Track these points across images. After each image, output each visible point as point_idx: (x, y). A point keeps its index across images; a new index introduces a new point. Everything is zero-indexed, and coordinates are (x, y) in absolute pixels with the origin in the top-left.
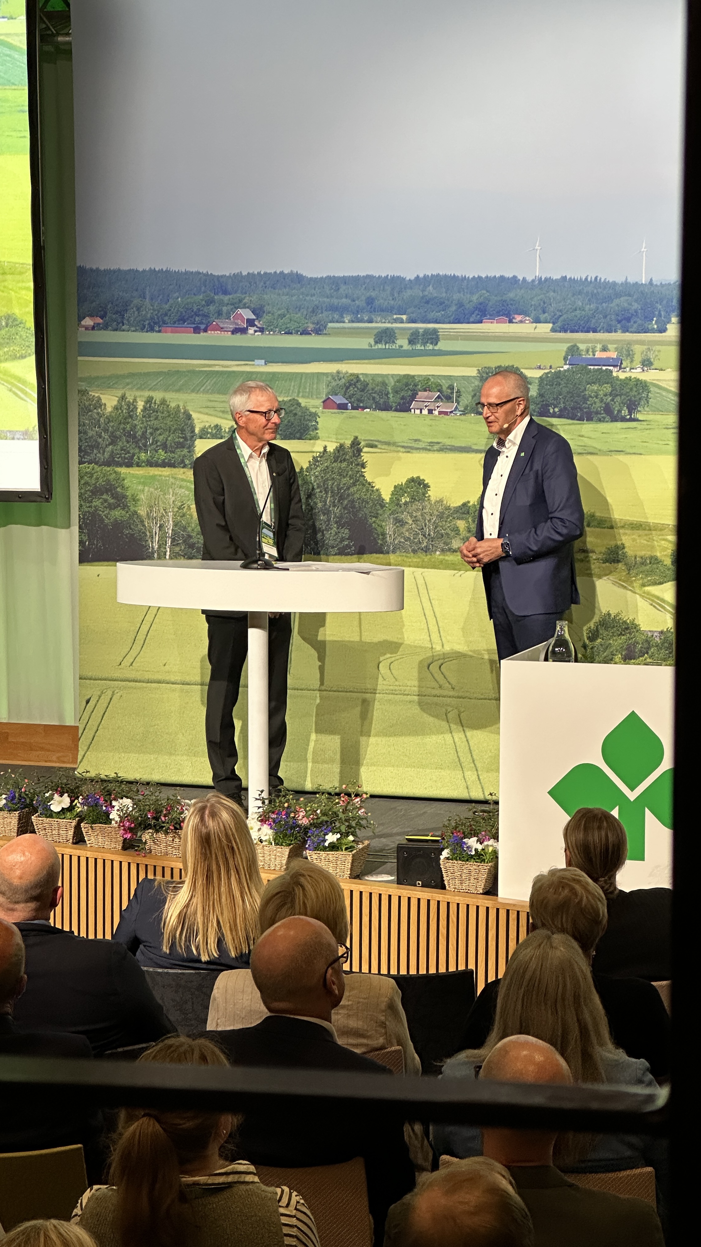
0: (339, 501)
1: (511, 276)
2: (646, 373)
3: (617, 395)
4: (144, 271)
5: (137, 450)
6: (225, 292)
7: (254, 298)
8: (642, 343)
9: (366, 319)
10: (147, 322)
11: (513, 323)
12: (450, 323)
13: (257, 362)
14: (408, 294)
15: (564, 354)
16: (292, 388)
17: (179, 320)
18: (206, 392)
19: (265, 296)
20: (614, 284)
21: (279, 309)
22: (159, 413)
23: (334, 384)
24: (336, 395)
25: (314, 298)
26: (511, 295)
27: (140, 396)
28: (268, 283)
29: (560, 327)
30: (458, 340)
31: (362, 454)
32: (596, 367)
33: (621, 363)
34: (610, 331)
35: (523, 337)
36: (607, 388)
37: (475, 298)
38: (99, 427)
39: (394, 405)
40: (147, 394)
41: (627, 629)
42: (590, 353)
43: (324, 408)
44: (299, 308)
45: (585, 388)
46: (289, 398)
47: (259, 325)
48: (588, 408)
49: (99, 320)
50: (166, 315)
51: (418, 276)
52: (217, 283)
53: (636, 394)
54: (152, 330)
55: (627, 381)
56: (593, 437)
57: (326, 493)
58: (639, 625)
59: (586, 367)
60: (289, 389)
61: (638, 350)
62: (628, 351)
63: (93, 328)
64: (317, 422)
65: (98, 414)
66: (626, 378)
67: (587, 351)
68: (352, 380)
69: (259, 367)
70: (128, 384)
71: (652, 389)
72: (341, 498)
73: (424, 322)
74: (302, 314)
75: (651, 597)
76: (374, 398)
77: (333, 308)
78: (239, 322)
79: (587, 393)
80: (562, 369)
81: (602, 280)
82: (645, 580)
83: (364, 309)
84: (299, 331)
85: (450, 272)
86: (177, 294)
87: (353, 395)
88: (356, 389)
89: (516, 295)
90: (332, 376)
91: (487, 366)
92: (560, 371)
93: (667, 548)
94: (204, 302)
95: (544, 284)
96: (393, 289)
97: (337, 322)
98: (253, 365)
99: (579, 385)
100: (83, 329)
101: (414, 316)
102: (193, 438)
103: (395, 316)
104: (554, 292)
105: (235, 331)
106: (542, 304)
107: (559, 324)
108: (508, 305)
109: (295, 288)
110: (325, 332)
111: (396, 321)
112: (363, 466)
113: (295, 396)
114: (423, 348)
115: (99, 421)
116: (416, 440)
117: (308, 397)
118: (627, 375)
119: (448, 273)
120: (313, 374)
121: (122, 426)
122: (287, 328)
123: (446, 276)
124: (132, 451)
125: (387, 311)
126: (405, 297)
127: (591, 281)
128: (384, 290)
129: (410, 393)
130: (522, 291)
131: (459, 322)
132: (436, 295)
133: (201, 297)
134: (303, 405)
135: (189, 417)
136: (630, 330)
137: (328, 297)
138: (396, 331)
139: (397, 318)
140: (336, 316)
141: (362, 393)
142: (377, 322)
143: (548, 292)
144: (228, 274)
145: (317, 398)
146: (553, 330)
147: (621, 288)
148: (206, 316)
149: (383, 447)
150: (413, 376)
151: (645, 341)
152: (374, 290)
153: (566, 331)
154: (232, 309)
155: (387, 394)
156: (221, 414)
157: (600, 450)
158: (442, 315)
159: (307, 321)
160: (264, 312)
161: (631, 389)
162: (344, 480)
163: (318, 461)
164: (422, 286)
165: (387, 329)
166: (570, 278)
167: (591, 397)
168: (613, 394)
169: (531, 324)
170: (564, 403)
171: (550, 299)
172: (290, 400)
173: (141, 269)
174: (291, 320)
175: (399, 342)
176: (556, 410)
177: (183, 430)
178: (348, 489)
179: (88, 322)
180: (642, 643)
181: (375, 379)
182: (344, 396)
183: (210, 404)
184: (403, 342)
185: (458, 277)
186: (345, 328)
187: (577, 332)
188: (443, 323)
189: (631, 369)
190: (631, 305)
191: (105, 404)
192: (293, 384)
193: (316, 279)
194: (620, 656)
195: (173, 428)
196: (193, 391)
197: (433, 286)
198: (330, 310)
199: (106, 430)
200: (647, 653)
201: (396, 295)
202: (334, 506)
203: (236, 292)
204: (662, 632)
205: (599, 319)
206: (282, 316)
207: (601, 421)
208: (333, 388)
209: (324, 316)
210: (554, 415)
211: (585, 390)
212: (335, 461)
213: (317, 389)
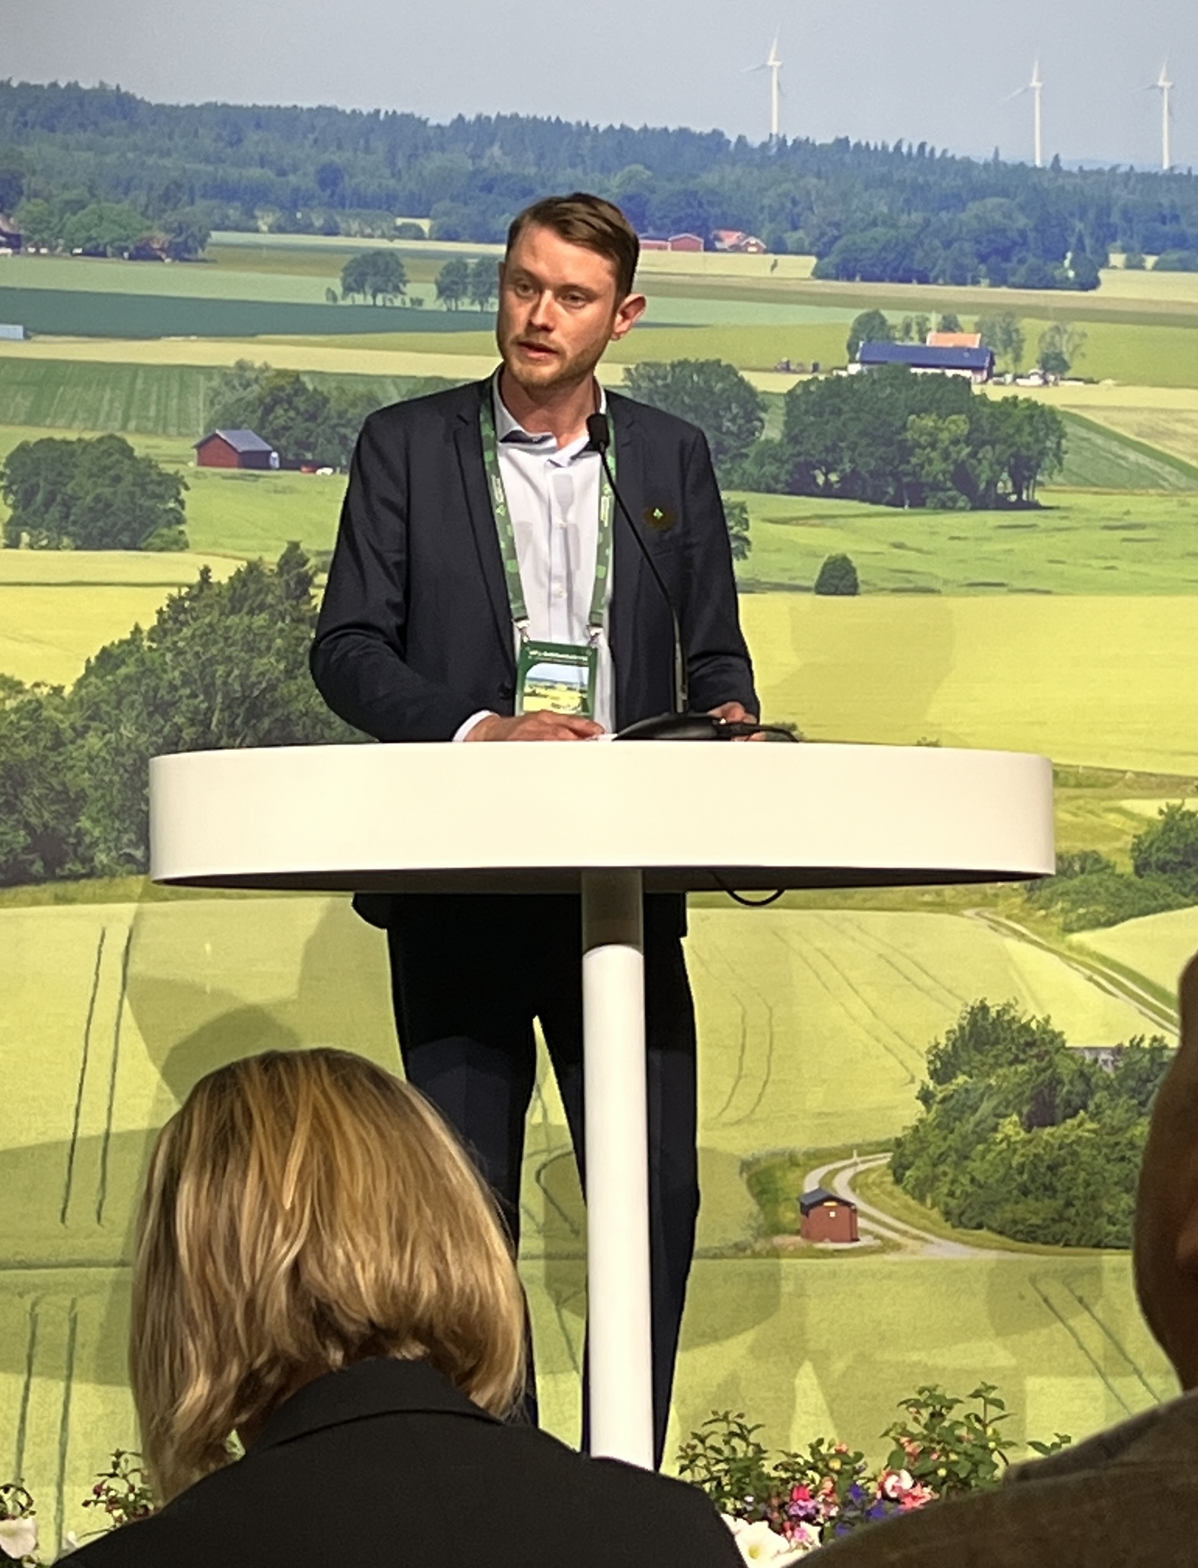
0: (246, 723)
1: (707, 130)
2: (1051, 390)
3: (984, 443)
8: (1038, 312)
9: (318, 223)
11: (716, 250)
14: (434, 163)
15: (847, 335)
16: (106, 406)
19: (23, 149)
20: (968, 163)
21: (65, 187)
23: (229, 397)
24: (236, 427)
25: (167, 162)
26: (710, 179)
28: (31, 114)
29: (837, 266)
32: (930, 371)
33: (992, 363)
34: (960, 281)
35: (742, 289)
36: (959, 425)
37: (615, 182)
41: (1030, 1044)
42: (914, 334)
43: (202, 463)
44: (124, 186)
45: (905, 424)
46: (100, 434)
48: (914, 474)
51: (461, 118)
53: (1030, 439)
55: (1010, 409)
56: (928, 547)
58: (1061, 1034)
59: (904, 370)
60: (98, 411)
61: (1031, 328)
62: (1008, 332)
64: (182, 503)
66: (1006, 399)
67: (907, 329)
68: (282, 388)
69: (7, 343)
71: (1070, 429)
73: (479, 240)
74: (134, 202)
75: (1088, 960)
76: (343, 439)
77: (225, 192)
80: (844, 374)
81: (938, 154)
82: (1073, 916)
83: (312, 197)
84: (126, 249)
87: (286, 428)
88: (292, 414)
89: (722, 179)
90: (225, 375)
91: (652, 360)
92: (839, 377)
93: (1123, 832)
95: (794, 154)
96: (393, 148)
97: (237, 229)
99: (888, 413)
101: (451, 221)
103: (400, 221)
104: (819, 175)
106: (789, 205)
107: (833, 258)
108: (700, 204)
109: (110, 133)
110: (201, 254)
111: (402, 232)
113: (114, 428)
114: (477, 308)
117: (152, 433)
118: (1008, 392)
119: (543, 115)
120: (167, 368)
122: (89, 239)
123: (535, 122)
125: (376, 206)
126: (425, 173)
127: (910, 153)
128: (367, 150)
130: (738, 171)
132: (509, 169)
134: (139, 453)
136: (1012, 280)
137: (207, 160)
138: (404, 261)
139: (404, 226)
140: (234, 213)
141: (310, 425)
142: (348, 235)
143: (801, 176)
145: (180, 434)
146: (819, 274)
147: (984, 176)
151: (1045, 309)
152: (340, 147)
153: (850, 278)
157: (946, 582)
159: (148, 223)
160: (21, 193)
161: (1019, 429)
162: (261, 664)
163: (185, 611)
164: (471, 145)
165: (378, 253)
166: (858, 145)
167: (918, 445)
168: (975, 440)
169: (762, 256)
170: (852, 461)
171: (808, 193)
172: (101, 440)
174: (101, 218)
175: (412, 290)
176: (833, 477)
180: (1071, 1082)
181: (347, 387)
182: (259, 431)
184: (423, 291)
185: (568, 125)
186: (258, 247)
187: (880, 280)
189: (1016, 377)
190: (1010, 218)
192: (108, 395)
193: (173, 109)
194: (1015, 1118)
197: (502, 147)
198: (213, 197)
200: (1085, 1107)
201: (401, 163)
204: (1118, 1051)
205: (934, 250)
206: (78, 205)
207: (945, 506)
208: (226, 407)
209: (198, 210)
210: (827, 492)
211: (904, 427)
212: (234, 611)
213: (180, 411)
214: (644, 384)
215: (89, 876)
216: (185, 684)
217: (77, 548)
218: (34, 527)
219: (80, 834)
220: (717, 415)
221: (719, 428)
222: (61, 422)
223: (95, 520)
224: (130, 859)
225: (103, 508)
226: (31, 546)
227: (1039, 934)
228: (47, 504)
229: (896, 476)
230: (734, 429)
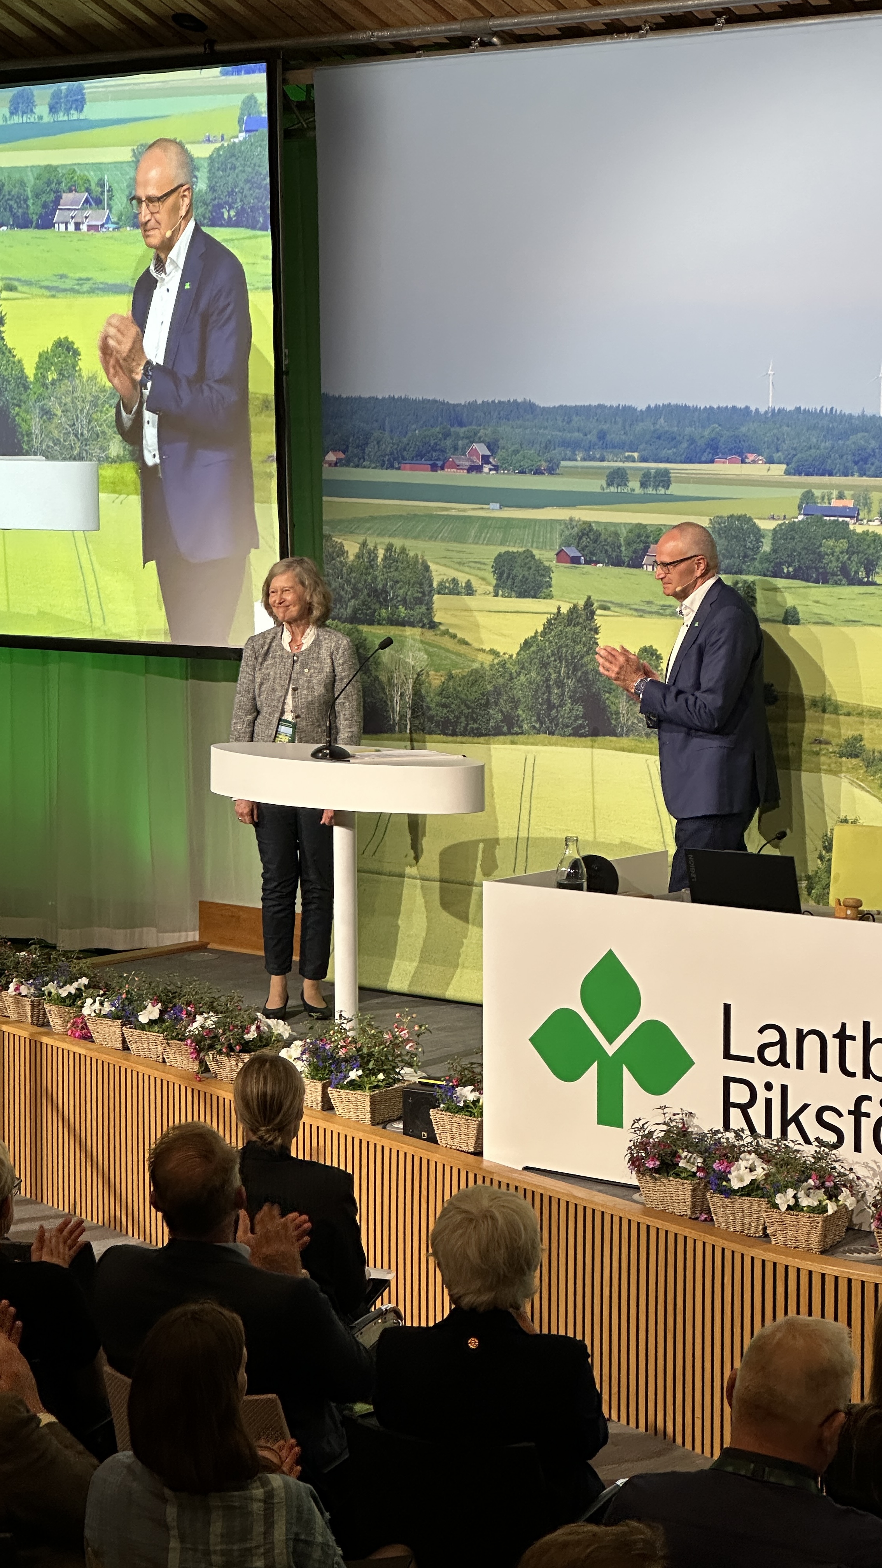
0: (573, 673)
1: (743, 406)
3: (854, 553)
4: (384, 399)
5: (377, 606)
6: (461, 424)
7: (489, 431)
8: (879, 489)
9: (598, 456)
10: (387, 457)
11: (745, 463)
12: (681, 462)
13: (492, 506)
14: (639, 427)
15: (798, 502)
16: (526, 537)
17: (417, 456)
18: (443, 540)
19: (499, 428)
20: (851, 417)
21: (513, 444)
22: (399, 564)
23: (567, 533)
24: (569, 546)
25: (546, 432)
26: (744, 429)
27: (381, 543)
28: (502, 413)
29: (794, 469)
30: (689, 483)
31: (595, 617)
32: (832, 518)
33: (858, 514)
34: (846, 475)
35: (754, 481)
36: (843, 544)
37: (706, 433)
38: (342, 578)
39: (627, 559)
40: (387, 540)
42: (826, 501)
43: (558, 561)
44: (532, 443)
46: (524, 549)
47: (494, 463)
48: (824, 568)
49: (341, 455)
50: (405, 450)
51: (649, 406)
52: (453, 413)
53: (874, 551)
54: (391, 467)
55: (865, 536)
56: (829, 603)
57: (561, 662)
59: (821, 518)
60: (523, 539)
61: (876, 497)
62: (865, 499)
63: (336, 464)
64: (551, 578)
65: (341, 562)
66: (863, 532)
67: (823, 498)
68: (585, 529)
69: (494, 511)
70: (369, 529)
72: (575, 670)
73: (655, 461)
74: (535, 450)
76: (606, 551)
77: (565, 444)
78: (474, 458)
79: (822, 549)
80: (796, 520)
81: (838, 412)
83: (595, 445)
84: (532, 470)
85: (680, 402)
86: (414, 426)
87: (587, 546)
88: (589, 540)
89: (749, 429)
90: (565, 524)
91: (720, 514)
92: (794, 522)
94: (440, 436)
95: (778, 416)
96: (625, 421)
97: (570, 460)
98: (488, 509)
99: (814, 539)
100: (327, 465)
101: (645, 453)
102: (431, 594)
103: (627, 454)
104: (788, 426)
105: (470, 469)
106: (775, 440)
107: (793, 465)
108: (740, 442)
109: (528, 420)
110: (558, 471)
111: (628, 459)
112: (596, 631)
113: (528, 547)
114: (654, 492)
115: (342, 570)
116: (648, 603)
117: (542, 548)
118: (865, 528)
119: (680, 403)
120: (546, 521)
121: (364, 577)
122: (520, 466)
123: (677, 406)
124: (373, 607)
125: (619, 447)
126: (636, 432)
127: (826, 413)
128: (615, 422)
129: (642, 546)
130: (755, 425)
131: (691, 462)
132: (667, 428)
133: (438, 429)
134: (537, 557)
135: (427, 568)
136: (868, 473)
137: (560, 430)
138: (628, 472)
139: (629, 456)
140: (569, 453)
141: (595, 545)
142: (608, 461)
143: (781, 426)
144: (463, 403)
145: (551, 549)
146: (787, 473)
147: (857, 422)
148: (443, 451)
149: (617, 609)
150: (645, 526)
152: (605, 422)
153: (800, 474)
154: (467, 444)
155: (619, 547)
156: (457, 566)
157: (836, 620)
158: (674, 453)
159: (540, 459)
160: (498, 447)
161: (869, 546)
162: (578, 648)
163: (552, 624)
164: (653, 418)
165: (619, 469)
166: (805, 410)
167: (826, 554)
168: (850, 552)
169: (764, 465)
170: (798, 562)
171: (784, 435)
172: (524, 552)
173: (380, 397)
174: (524, 457)
175: (631, 485)
176: (791, 569)
177: (421, 584)
178: (582, 658)
179: (331, 457)
181: (607, 528)
182: (577, 548)
183: (449, 554)
184: (634, 485)
185: (689, 407)
186: (577, 467)
187: (812, 475)
188: (675, 462)
189: (868, 521)
190: (868, 442)
191: (347, 552)
192: (527, 533)
193: (549, 408)
195: (412, 581)
196: (431, 538)
197: (664, 419)
198: (562, 446)
199: (348, 582)
201: (627, 428)
202: (568, 678)
203: (471, 424)
205: (835, 459)
206: (516, 452)
207: (836, 583)
208: (566, 538)
209: (556, 452)
210: (788, 576)
211: (821, 545)
212: (569, 625)
213: (551, 538)
214: (717, 526)
215: (522, 733)
216: (553, 655)
217: (517, 597)
218: (503, 588)
219: (518, 716)
220: (745, 540)
221: (745, 546)
222: (512, 544)
223: (522, 585)
224: (534, 727)
225: (525, 580)
226: (502, 596)
227: (871, 788)
228: (508, 578)
229: (817, 569)
230: (751, 546)
